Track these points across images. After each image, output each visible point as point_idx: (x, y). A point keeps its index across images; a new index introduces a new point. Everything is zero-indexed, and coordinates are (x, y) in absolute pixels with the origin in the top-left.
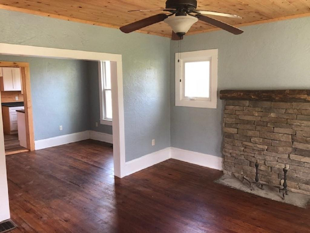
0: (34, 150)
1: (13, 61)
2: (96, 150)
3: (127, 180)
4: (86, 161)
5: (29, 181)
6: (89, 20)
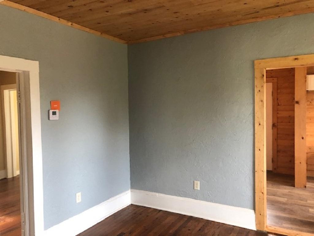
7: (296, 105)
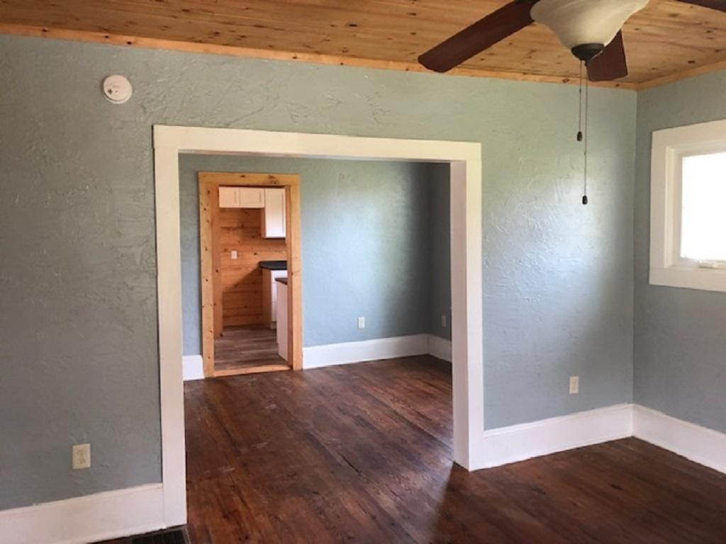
0: (300, 368)
1: (267, 173)
2: (431, 385)
3: (484, 478)
4: (398, 410)
5: (260, 441)
6: (395, 60)
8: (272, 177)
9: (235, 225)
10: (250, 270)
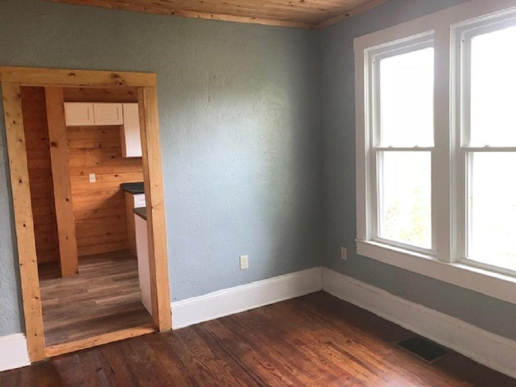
0: (168, 330)
7: (52, 149)
8: (116, 76)
9: (91, 146)
10: (112, 193)
